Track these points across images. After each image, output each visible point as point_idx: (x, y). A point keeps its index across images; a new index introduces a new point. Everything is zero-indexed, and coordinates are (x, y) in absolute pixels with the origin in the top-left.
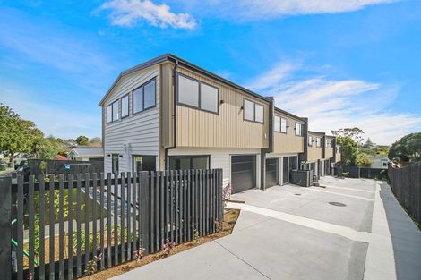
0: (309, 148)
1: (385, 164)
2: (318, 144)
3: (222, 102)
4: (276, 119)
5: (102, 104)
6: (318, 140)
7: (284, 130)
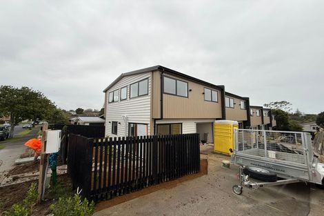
0: (251, 117)
1: (314, 128)
2: (258, 114)
3: (190, 90)
4: (227, 99)
5: (105, 91)
6: (258, 111)
7: (232, 106)
